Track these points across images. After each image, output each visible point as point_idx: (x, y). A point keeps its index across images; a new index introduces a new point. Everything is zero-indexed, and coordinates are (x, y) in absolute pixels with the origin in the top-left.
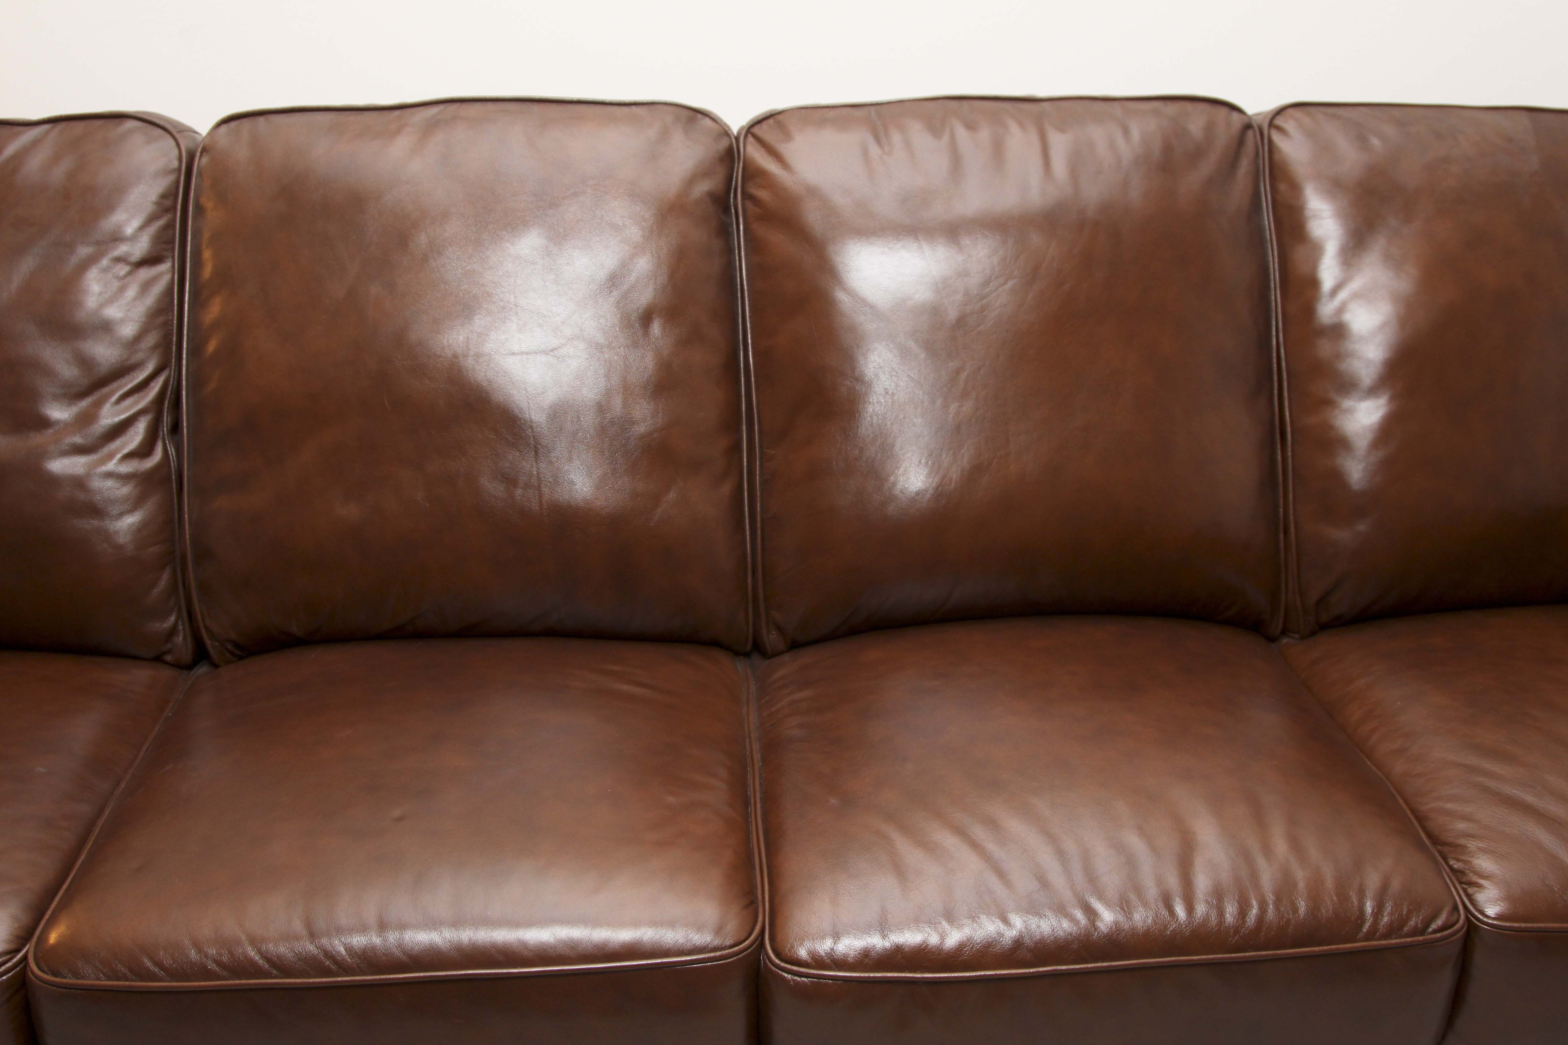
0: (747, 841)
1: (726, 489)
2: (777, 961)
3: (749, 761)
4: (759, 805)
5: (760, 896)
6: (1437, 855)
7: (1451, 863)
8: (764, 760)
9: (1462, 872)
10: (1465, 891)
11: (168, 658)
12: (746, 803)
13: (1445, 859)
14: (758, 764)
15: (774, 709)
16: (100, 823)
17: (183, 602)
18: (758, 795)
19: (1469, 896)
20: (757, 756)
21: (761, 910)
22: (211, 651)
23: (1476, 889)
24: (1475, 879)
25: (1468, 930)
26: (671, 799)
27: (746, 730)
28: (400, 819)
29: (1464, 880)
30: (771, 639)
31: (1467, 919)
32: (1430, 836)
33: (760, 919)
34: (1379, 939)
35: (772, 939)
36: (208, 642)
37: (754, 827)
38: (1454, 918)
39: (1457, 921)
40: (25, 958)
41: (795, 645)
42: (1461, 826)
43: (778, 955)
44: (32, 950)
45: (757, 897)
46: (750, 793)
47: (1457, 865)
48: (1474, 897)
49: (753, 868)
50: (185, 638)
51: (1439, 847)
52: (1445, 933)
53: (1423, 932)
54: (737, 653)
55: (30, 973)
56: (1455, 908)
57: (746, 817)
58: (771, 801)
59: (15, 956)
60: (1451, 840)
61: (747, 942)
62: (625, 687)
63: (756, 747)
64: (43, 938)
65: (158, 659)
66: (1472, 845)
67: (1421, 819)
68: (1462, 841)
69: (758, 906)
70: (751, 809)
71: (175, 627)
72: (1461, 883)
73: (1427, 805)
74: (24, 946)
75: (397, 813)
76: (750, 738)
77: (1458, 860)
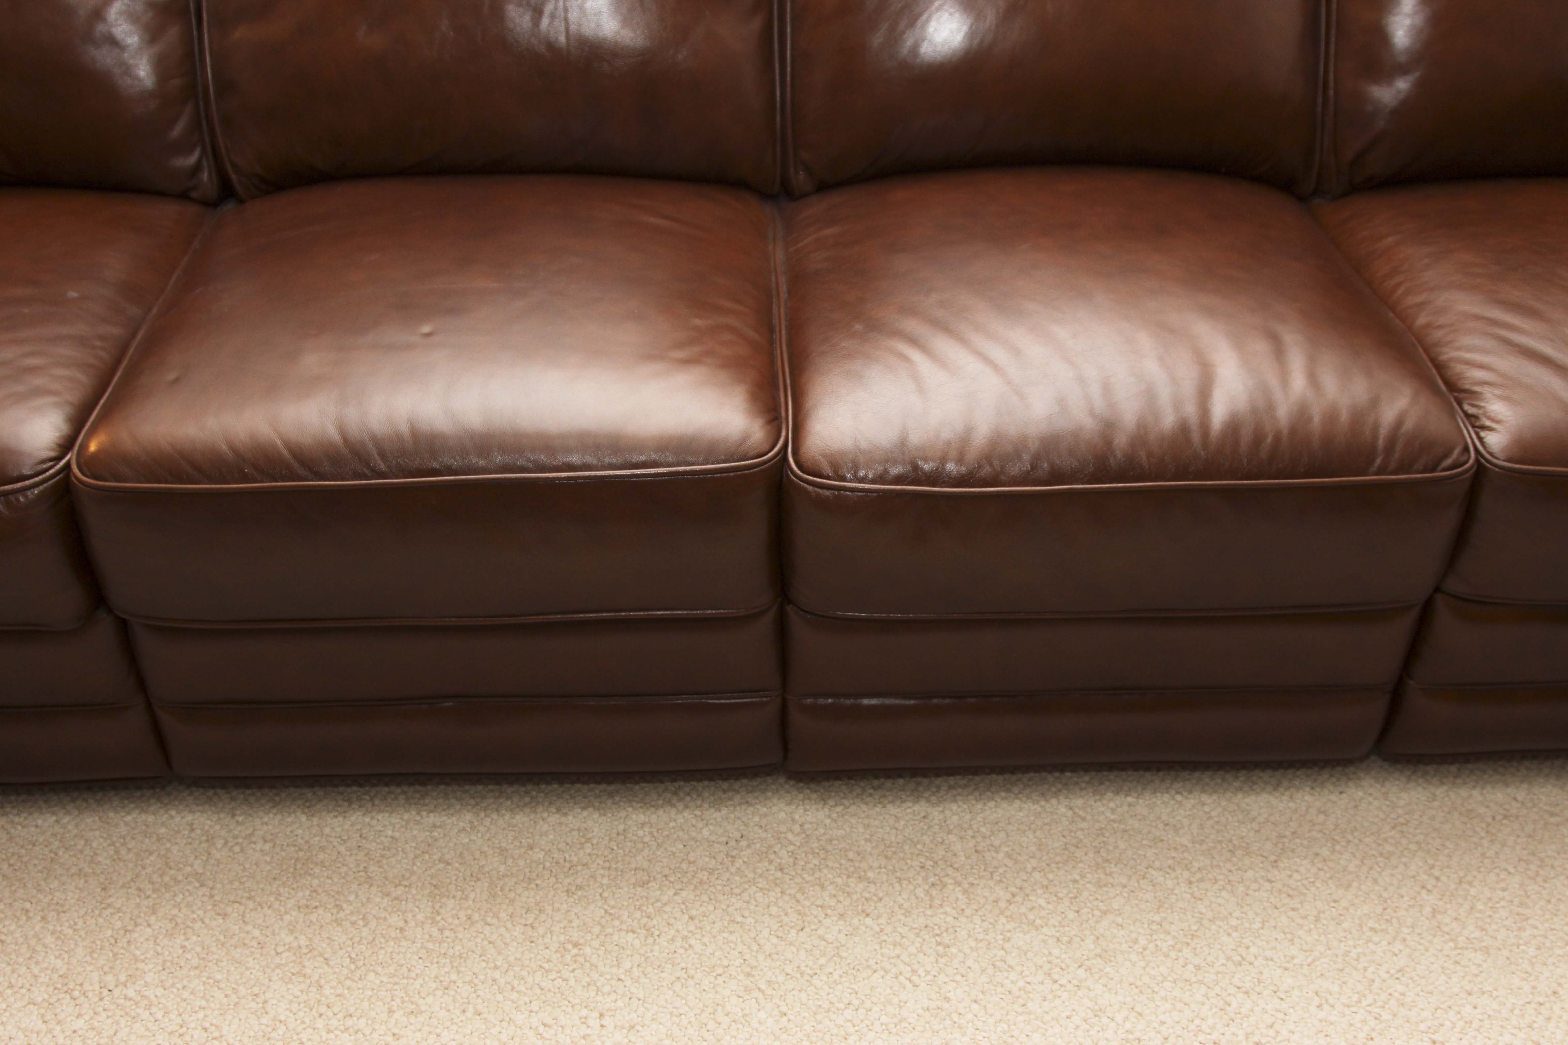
0: (772, 363)
1: (756, 24)
2: (799, 472)
3: (774, 292)
4: (784, 332)
5: (783, 414)
6: (1452, 400)
7: (1466, 407)
8: (789, 292)
9: (1476, 417)
10: (1477, 434)
11: (194, 194)
12: (771, 330)
13: (1460, 405)
14: (784, 295)
15: (800, 245)
16: (134, 344)
17: (207, 139)
18: (783, 322)
19: (1480, 439)
20: (783, 289)
21: (784, 426)
22: (238, 187)
23: (1487, 432)
24: (1488, 423)
25: (1477, 472)
26: (697, 322)
27: (772, 264)
28: (428, 335)
29: (1477, 424)
30: (800, 179)
31: (1477, 460)
32: (1447, 383)
33: (784, 434)
34: (1391, 474)
35: (795, 453)
36: (234, 177)
37: (779, 352)
38: (1464, 458)
39: (1466, 462)
40: (68, 465)
41: (823, 187)
42: (1479, 374)
43: (800, 467)
44: (74, 457)
45: (780, 414)
46: (775, 321)
47: (1471, 410)
48: (1485, 440)
49: (778, 389)
50: (210, 175)
51: (1456, 394)
52: (1454, 471)
53: (1433, 470)
54: (765, 195)
55: (73, 479)
56: (1466, 449)
57: (771, 342)
58: (796, 328)
59: (57, 464)
60: (1467, 387)
61: (770, 454)
62: (652, 220)
63: (783, 280)
64: (84, 447)
65: (184, 196)
66: (1486, 391)
67: (1440, 367)
68: (1477, 388)
69: (781, 422)
70: (776, 336)
71: (199, 162)
72: (1473, 426)
73: (1448, 354)
74: (65, 454)
75: (426, 329)
76: (776, 271)
77: (1474, 406)
